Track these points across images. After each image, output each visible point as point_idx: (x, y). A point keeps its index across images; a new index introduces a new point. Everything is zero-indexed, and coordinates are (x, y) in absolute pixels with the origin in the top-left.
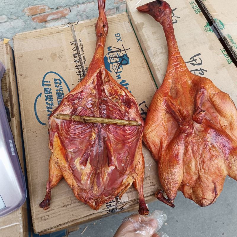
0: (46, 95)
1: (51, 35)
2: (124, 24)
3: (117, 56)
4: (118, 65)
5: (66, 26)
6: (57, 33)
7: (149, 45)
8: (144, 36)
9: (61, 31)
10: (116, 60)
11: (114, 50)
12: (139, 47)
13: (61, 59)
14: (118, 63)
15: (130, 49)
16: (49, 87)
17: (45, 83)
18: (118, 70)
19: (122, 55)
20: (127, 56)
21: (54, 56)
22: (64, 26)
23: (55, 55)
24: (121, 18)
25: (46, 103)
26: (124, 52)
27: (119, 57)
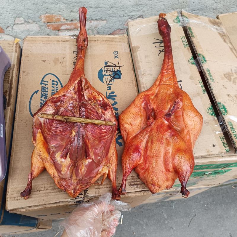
0: (43, 92)
1: (58, 43)
2: (123, 45)
3: (112, 70)
4: (111, 78)
5: (72, 38)
6: (63, 42)
7: (141, 66)
8: (137, 57)
9: (67, 41)
10: (110, 73)
11: (109, 64)
12: (132, 66)
13: (62, 64)
14: (111, 76)
15: (124, 66)
16: (47, 86)
17: (43, 82)
18: (110, 82)
19: (116, 70)
20: (120, 72)
21: (56, 61)
22: (70, 37)
23: (58, 60)
24: (122, 39)
25: (41, 99)
26: (118, 68)
27: (113, 72)
